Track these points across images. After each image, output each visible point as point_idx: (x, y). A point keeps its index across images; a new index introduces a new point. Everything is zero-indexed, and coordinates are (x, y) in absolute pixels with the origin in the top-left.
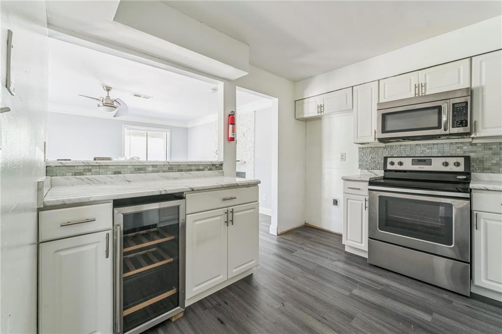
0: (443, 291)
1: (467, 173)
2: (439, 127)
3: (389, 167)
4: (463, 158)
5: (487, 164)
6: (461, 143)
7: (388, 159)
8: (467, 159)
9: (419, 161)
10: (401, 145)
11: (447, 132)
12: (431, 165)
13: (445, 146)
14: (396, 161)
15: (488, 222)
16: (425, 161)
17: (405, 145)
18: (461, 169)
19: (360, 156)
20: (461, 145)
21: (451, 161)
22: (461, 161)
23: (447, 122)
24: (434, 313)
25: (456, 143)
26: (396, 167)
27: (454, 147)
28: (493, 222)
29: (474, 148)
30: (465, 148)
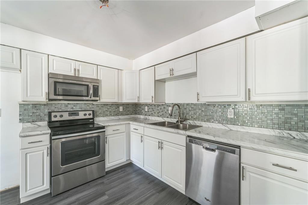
1: (93, 119)
3: (53, 119)
4: (92, 111)
5: (98, 113)
6: (89, 104)
7: (52, 113)
8: (93, 111)
9: (72, 113)
10: (59, 104)
11: (91, 99)
12: (78, 115)
13: (83, 105)
14: (58, 114)
15: (109, 139)
16: (75, 113)
17: (61, 104)
18: (91, 117)
19: (20, 111)
20: (89, 105)
21: (87, 113)
22: (91, 112)
25: (87, 104)
26: (58, 119)
27: (86, 105)
28: (111, 139)
29: (93, 106)
30: (90, 106)
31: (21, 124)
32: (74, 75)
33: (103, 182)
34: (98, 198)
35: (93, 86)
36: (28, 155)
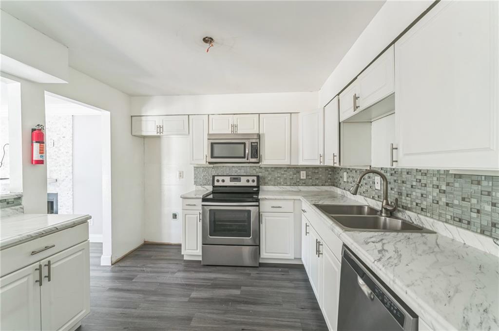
0: (247, 268)
1: (258, 187)
2: (244, 157)
3: (216, 184)
4: (256, 177)
5: (267, 180)
6: (255, 167)
7: (216, 177)
8: (258, 177)
9: (234, 178)
10: (223, 167)
11: (248, 161)
12: (240, 181)
13: (248, 168)
14: (220, 178)
15: (267, 218)
16: (237, 178)
17: (226, 167)
18: (255, 184)
19: (195, 174)
20: (255, 168)
21: (251, 178)
22: (255, 178)
23: (248, 154)
24: (242, 287)
25: (253, 167)
26: (221, 184)
27: (252, 169)
28: (270, 218)
29: (260, 170)
30: (257, 169)
31: (195, 186)
32: (230, 133)
33: (250, 274)
34: (230, 288)
35: (251, 143)
36: (187, 216)
